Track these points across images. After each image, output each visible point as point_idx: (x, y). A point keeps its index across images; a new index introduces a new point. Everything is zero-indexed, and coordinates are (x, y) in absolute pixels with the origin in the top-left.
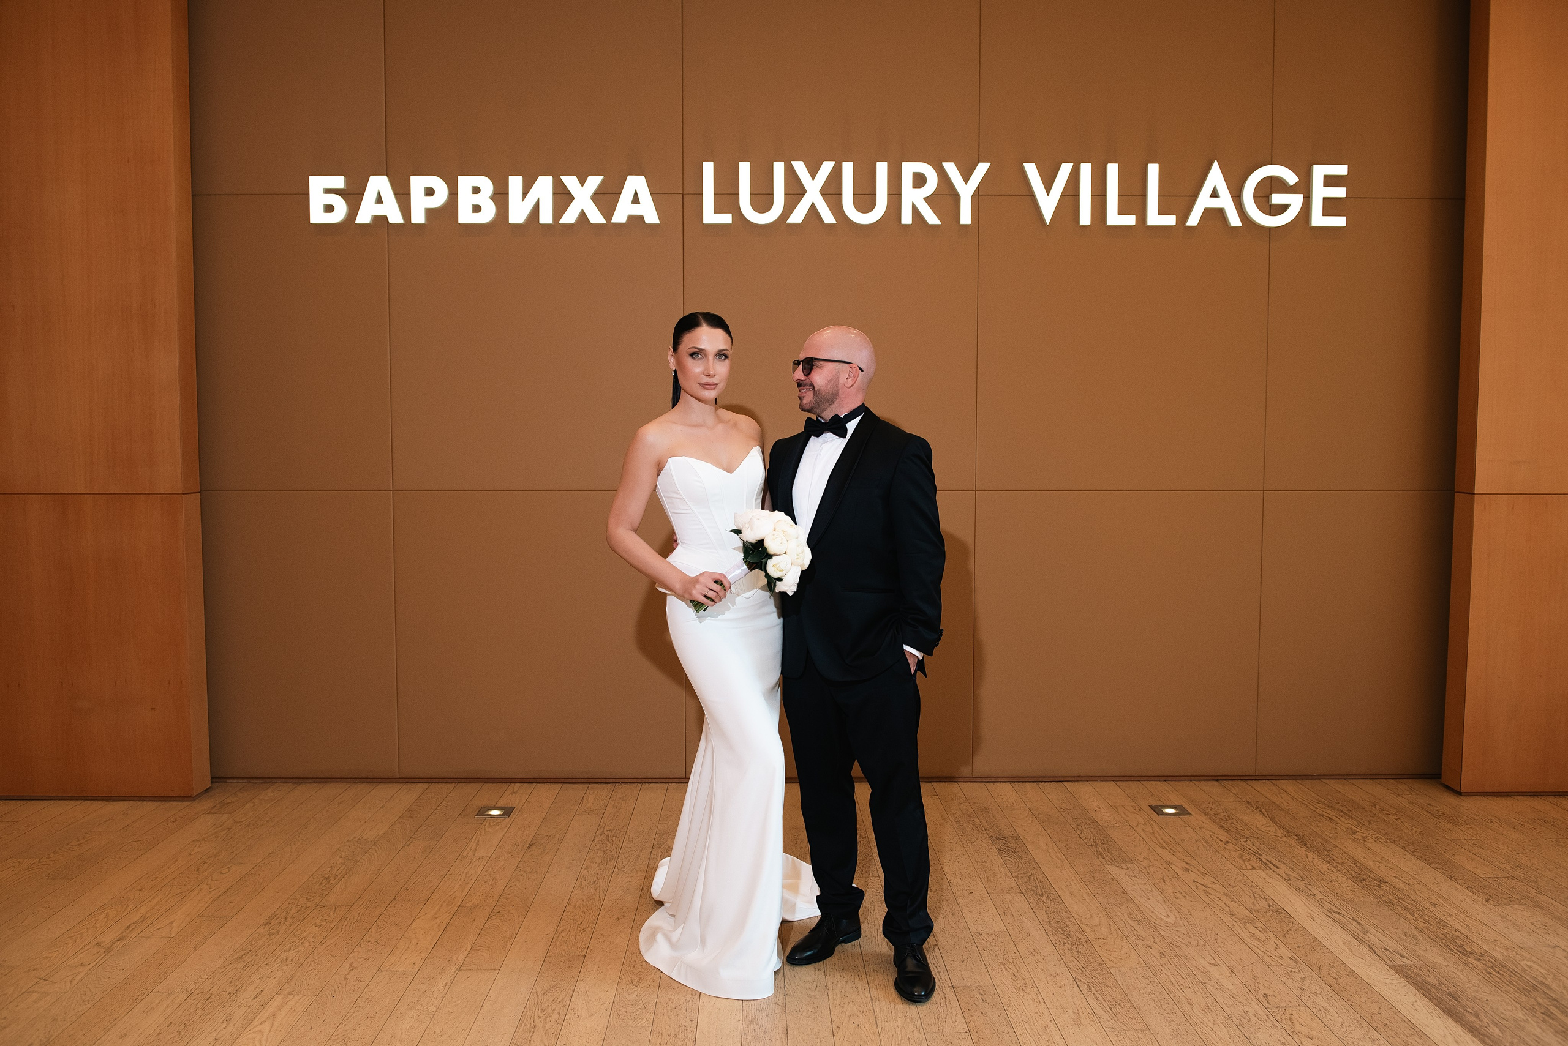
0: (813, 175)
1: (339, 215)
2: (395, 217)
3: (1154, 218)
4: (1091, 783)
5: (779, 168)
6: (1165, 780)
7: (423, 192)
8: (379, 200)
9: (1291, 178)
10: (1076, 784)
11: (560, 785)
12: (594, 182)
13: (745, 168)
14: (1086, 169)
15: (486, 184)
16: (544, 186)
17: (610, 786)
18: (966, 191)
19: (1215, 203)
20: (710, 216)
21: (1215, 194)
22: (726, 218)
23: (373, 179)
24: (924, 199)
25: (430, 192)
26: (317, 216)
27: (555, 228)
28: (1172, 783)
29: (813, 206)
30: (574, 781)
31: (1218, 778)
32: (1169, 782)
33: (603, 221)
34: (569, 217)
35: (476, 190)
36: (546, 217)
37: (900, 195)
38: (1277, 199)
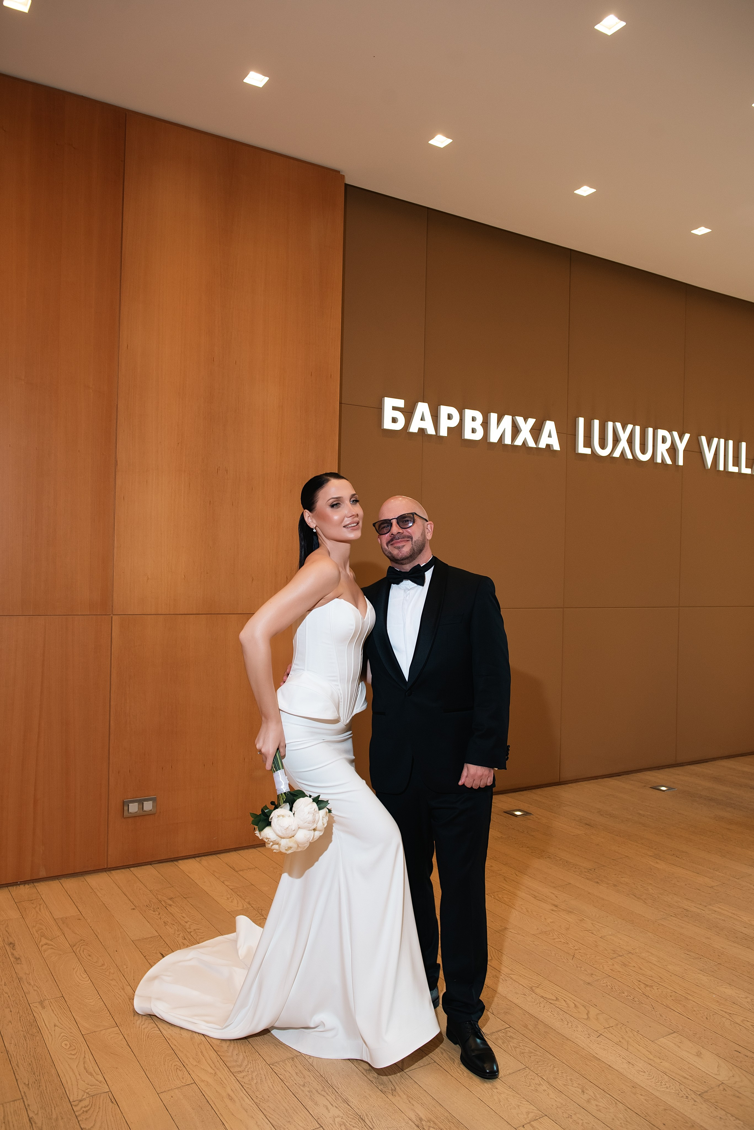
0: (624, 431)
1: (399, 426)
2: (431, 431)
3: (744, 469)
5: (610, 424)
7: (446, 416)
8: (422, 419)
12: (531, 421)
13: (597, 423)
14: (722, 442)
15: (479, 416)
16: (507, 420)
18: (681, 446)
20: (582, 449)
22: (588, 451)
23: (420, 404)
24: (666, 450)
25: (450, 417)
26: (388, 424)
27: (513, 447)
29: (624, 448)
33: (535, 446)
34: (519, 442)
35: (474, 419)
36: (508, 441)
37: (657, 447)
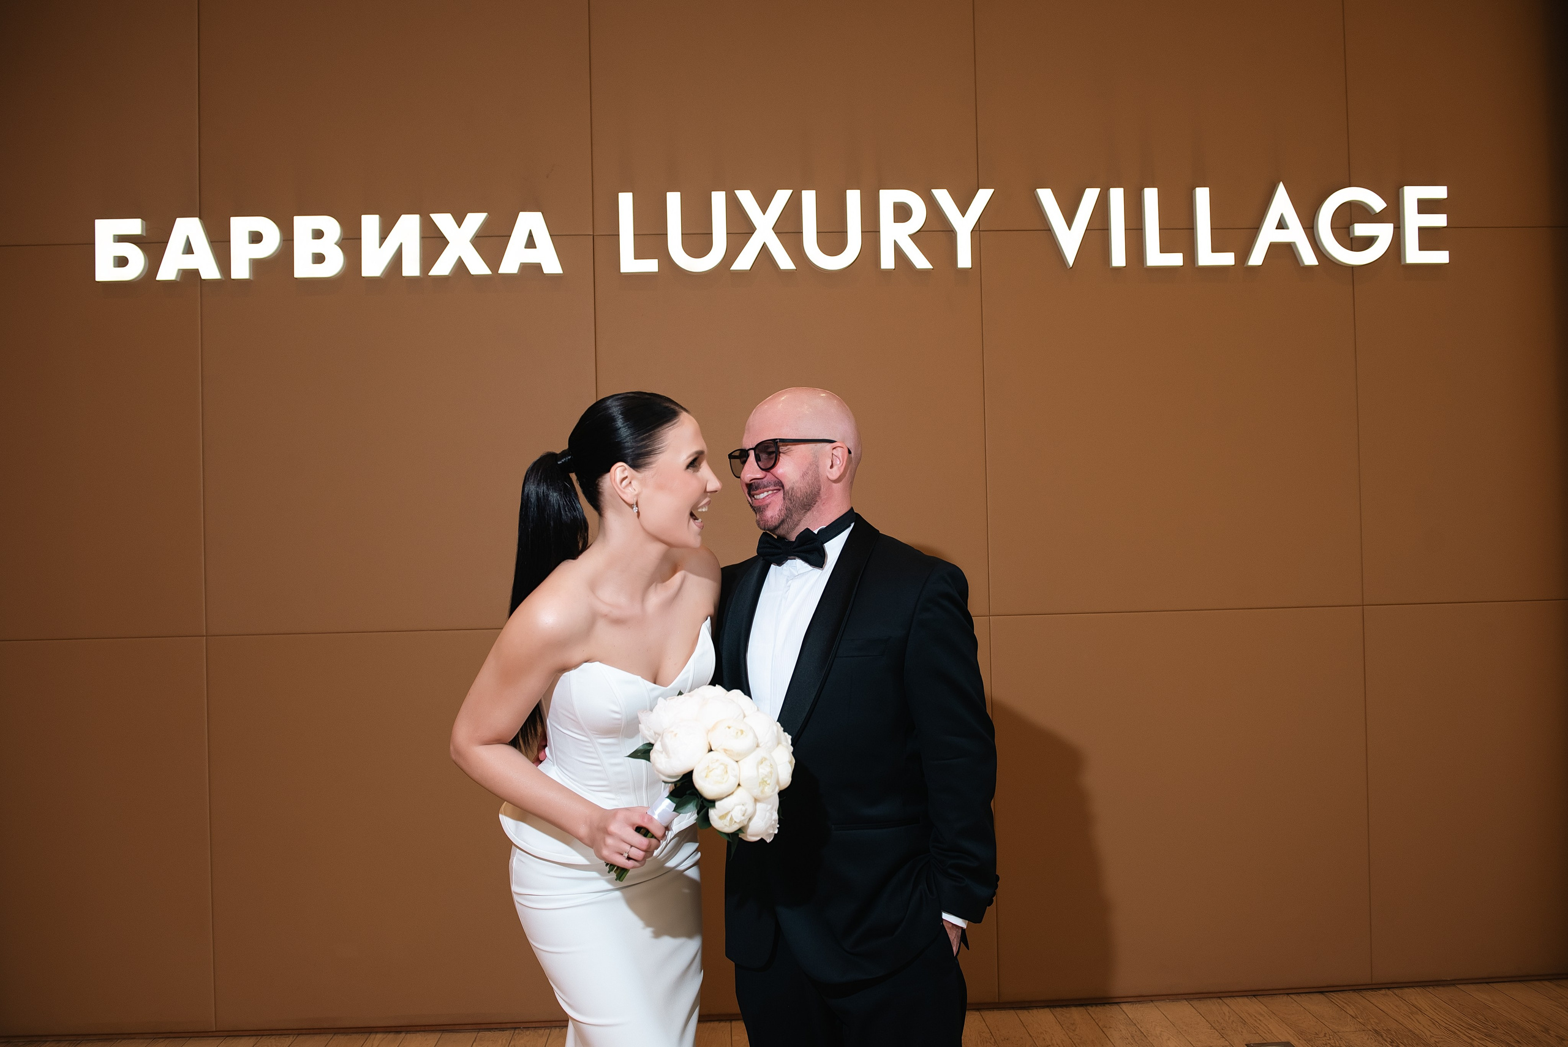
0: (764, 208)
1: (135, 268)
2: (210, 271)
3: (1207, 257)
4: (1157, 1004)
5: (718, 199)
6: (1254, 996)
7: (246, 238)
8: (189, 249)
9: (1377, 203)
10: (1138, 1006)
11: (438, 1035)
12: (475, 220)
13: (674, 200)
14: (1117, 195)
15: (331, 226)
16: (408, 227)
17: (507, 1033)
18: (963, 225)
19: (1282, 237)
20: (630, 263)
21: (1282, 225)
22: (651, 266)
23: (179, 221)
24: (911, 236)
25: (256, 238)
26: (105, 272)
27: (424, 281)
28: (1265, 1000)
29: (764, 247)
30: (457, 1027)
31: (1322, 990)
32: (1260, 998)
33: (486, 271)
34: (443, 267)
35: (318, 234)
36: (411, 268)
37: (877, 232)
38: (1361, 230)
